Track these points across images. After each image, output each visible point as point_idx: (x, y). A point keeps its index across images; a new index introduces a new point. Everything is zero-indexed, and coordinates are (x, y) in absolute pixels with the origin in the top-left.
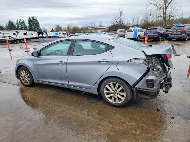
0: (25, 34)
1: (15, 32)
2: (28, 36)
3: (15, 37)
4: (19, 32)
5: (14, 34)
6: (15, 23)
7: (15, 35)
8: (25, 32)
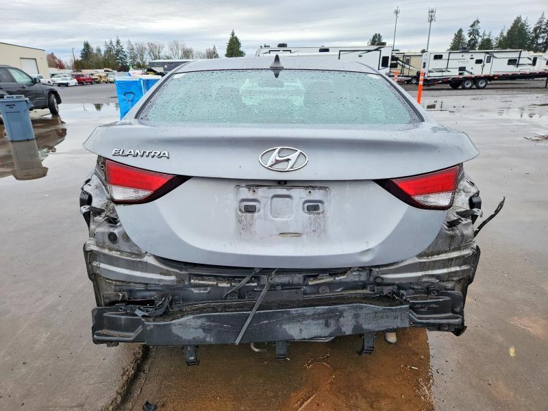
0: (512, 62)
1: (482, 56)
2: (520, 68)
3: (477, 71)
4: (495, 55)
5: (479, 62)
6: (531, 26)
7: (480, 65)
8: (514, 55)
